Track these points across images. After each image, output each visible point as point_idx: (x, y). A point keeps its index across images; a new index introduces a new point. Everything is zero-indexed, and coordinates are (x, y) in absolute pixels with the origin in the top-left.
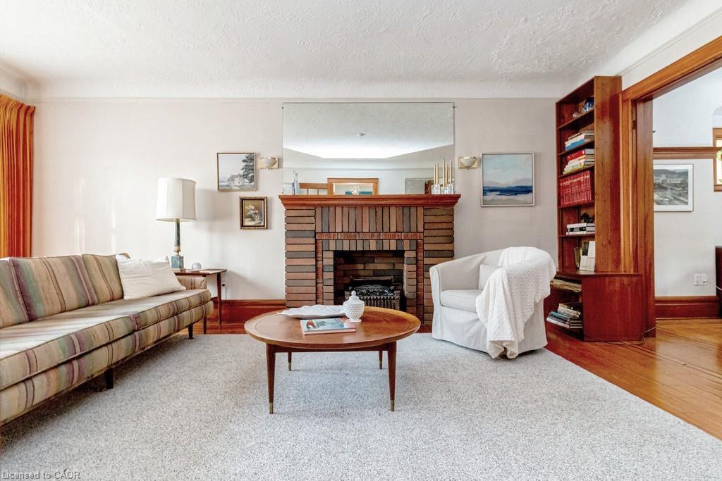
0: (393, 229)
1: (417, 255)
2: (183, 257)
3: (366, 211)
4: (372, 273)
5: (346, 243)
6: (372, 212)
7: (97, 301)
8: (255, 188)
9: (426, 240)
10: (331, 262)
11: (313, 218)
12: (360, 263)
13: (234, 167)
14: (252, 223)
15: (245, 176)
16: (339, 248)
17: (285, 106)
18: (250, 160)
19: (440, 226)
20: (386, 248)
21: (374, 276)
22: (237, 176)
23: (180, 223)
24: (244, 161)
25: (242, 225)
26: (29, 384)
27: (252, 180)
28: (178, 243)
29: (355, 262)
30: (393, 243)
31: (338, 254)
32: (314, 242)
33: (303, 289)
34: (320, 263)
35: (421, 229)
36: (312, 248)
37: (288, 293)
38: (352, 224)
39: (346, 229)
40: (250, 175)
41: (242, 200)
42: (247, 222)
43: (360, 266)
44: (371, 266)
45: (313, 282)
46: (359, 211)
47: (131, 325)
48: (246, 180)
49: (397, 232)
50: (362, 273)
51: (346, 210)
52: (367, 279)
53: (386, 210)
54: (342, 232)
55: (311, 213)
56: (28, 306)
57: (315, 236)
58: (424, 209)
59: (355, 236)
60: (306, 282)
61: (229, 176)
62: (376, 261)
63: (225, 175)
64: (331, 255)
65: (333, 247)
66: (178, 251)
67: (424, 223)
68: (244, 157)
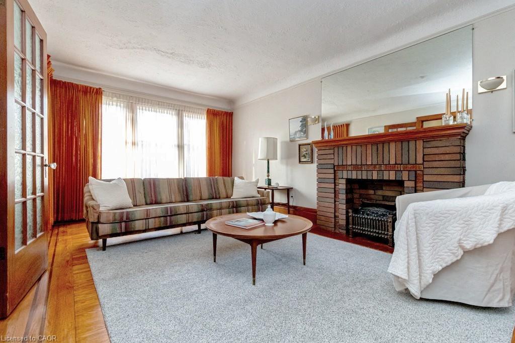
0: (392, 162)
1: (416, 184)
2: (270, 180)
3: (369, 146)
4: (381, 198)
5: (354, 173)
6: (375, 148)
7: (218, 197)
8: (307, 137)
9: (426, 171)
10: (344, 187)
11: (333, 155)
12: (371, 189)
13: (296, 126)
14: (305, 160)
15: (301, 131)
16: (350, 177)
17: (323, 80)
18: (304, 120)
19: (447, 157)
20: (386, 178)
21: (383, 200)
22: (297, 132)
23: (270, 161)
24: (301, 122)
25: (300, 161)
26: (147, 220)
27: (305, 133)
28: (268, 172)
29: (366, 188)
30: (392, 173)
31: (349, 181)
32: (333, 172)
33: (326, 205)
34: (337, 187)
35: (420, 161)
36: (332, 176)
37: (319, 206)
38: (359, 157)
39: (354, 163)
40: (304, 130)
41: (300, 145)
42: (303, 159)
43: (372, 192)
44: (380, 192)
45: (333, 201)
46: (364, 148)
47: (200, 208)
48: (302, 133)
49: (396, 164)
50: (372, 197)
51: (354, 147)
52: (378, 202)
53: (386, 146)
54: (352, 165)
55: (332, 151)
56: (187, 196)
57: (334, 168)
58: (424, 142)
59: (362, 168)
60: (328, 200)
61: (294, 132)
62: (384, 188)
63: (293, 131)
64: (344, 181)
65: (345, 176)
66: (268, 176)
67: (424, 155)
68: (300, 119)
